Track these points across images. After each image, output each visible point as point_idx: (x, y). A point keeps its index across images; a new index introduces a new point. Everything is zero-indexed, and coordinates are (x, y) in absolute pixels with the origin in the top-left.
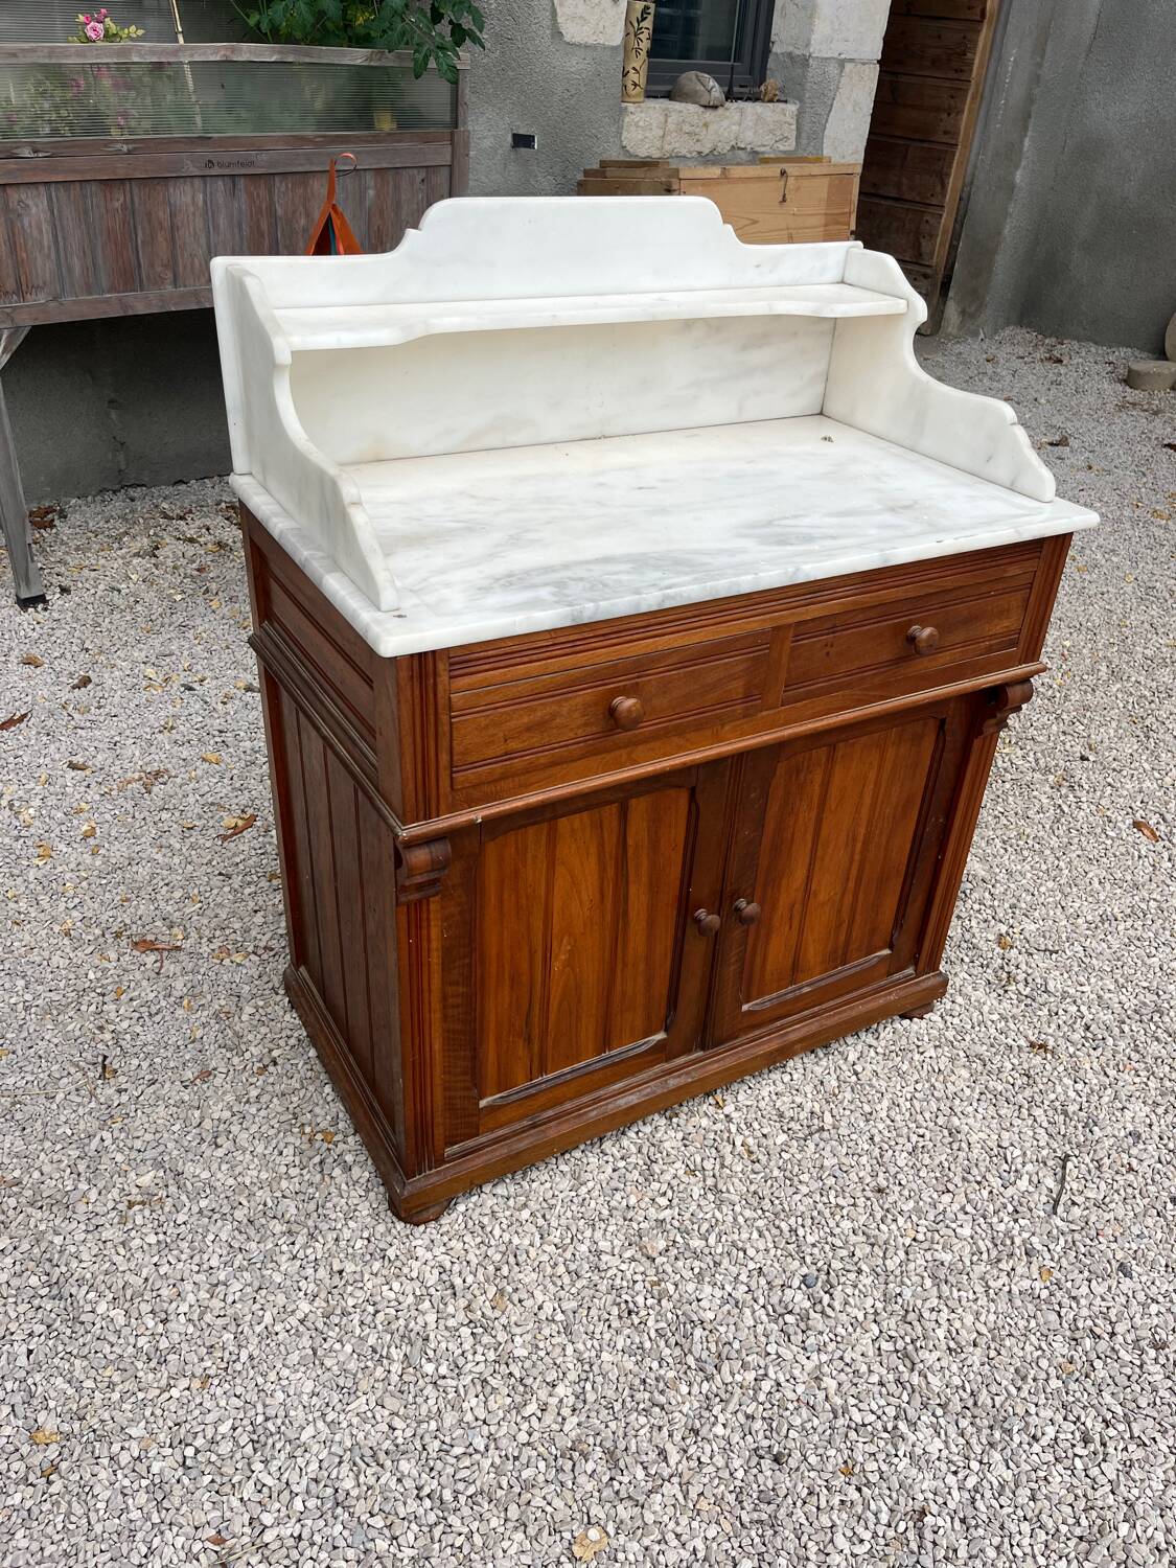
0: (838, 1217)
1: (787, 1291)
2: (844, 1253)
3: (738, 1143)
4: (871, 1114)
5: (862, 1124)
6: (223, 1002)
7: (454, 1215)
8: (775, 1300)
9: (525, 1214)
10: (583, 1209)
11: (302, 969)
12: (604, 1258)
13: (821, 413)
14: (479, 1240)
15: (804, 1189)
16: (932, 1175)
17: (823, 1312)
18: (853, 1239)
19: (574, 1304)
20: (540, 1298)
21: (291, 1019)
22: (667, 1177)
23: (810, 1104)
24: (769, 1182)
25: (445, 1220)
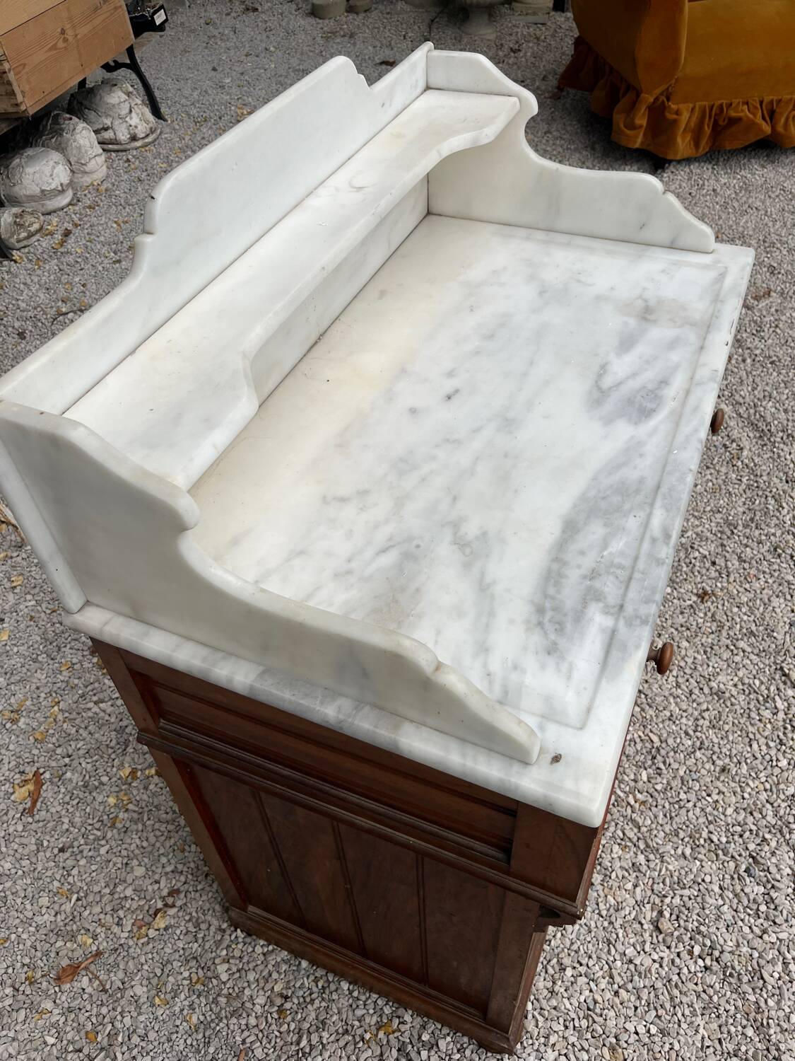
0: (720, 809)
1: (747, 890)
2: (747, 834)
3: (632, 802)
4: (672, 715)
5: (674, 727)
6: (186, 974)
7: (530, 1016)
8: (746, 903)
9: (569, 972)
10: (593, 934)
11: (251, 908)
12: (637, 961)
13: (429, 213)
14: (561, 1021)
15: (690, 805)
16: (736, 735)
17: (773, 887)
18: (741, 818)
19: (653, 1013)
20: (631, 1028)
21: (260, 947)
22: (617, 864)
23: (636, 735)
24: (668, 815)
25: (530, 1024)
